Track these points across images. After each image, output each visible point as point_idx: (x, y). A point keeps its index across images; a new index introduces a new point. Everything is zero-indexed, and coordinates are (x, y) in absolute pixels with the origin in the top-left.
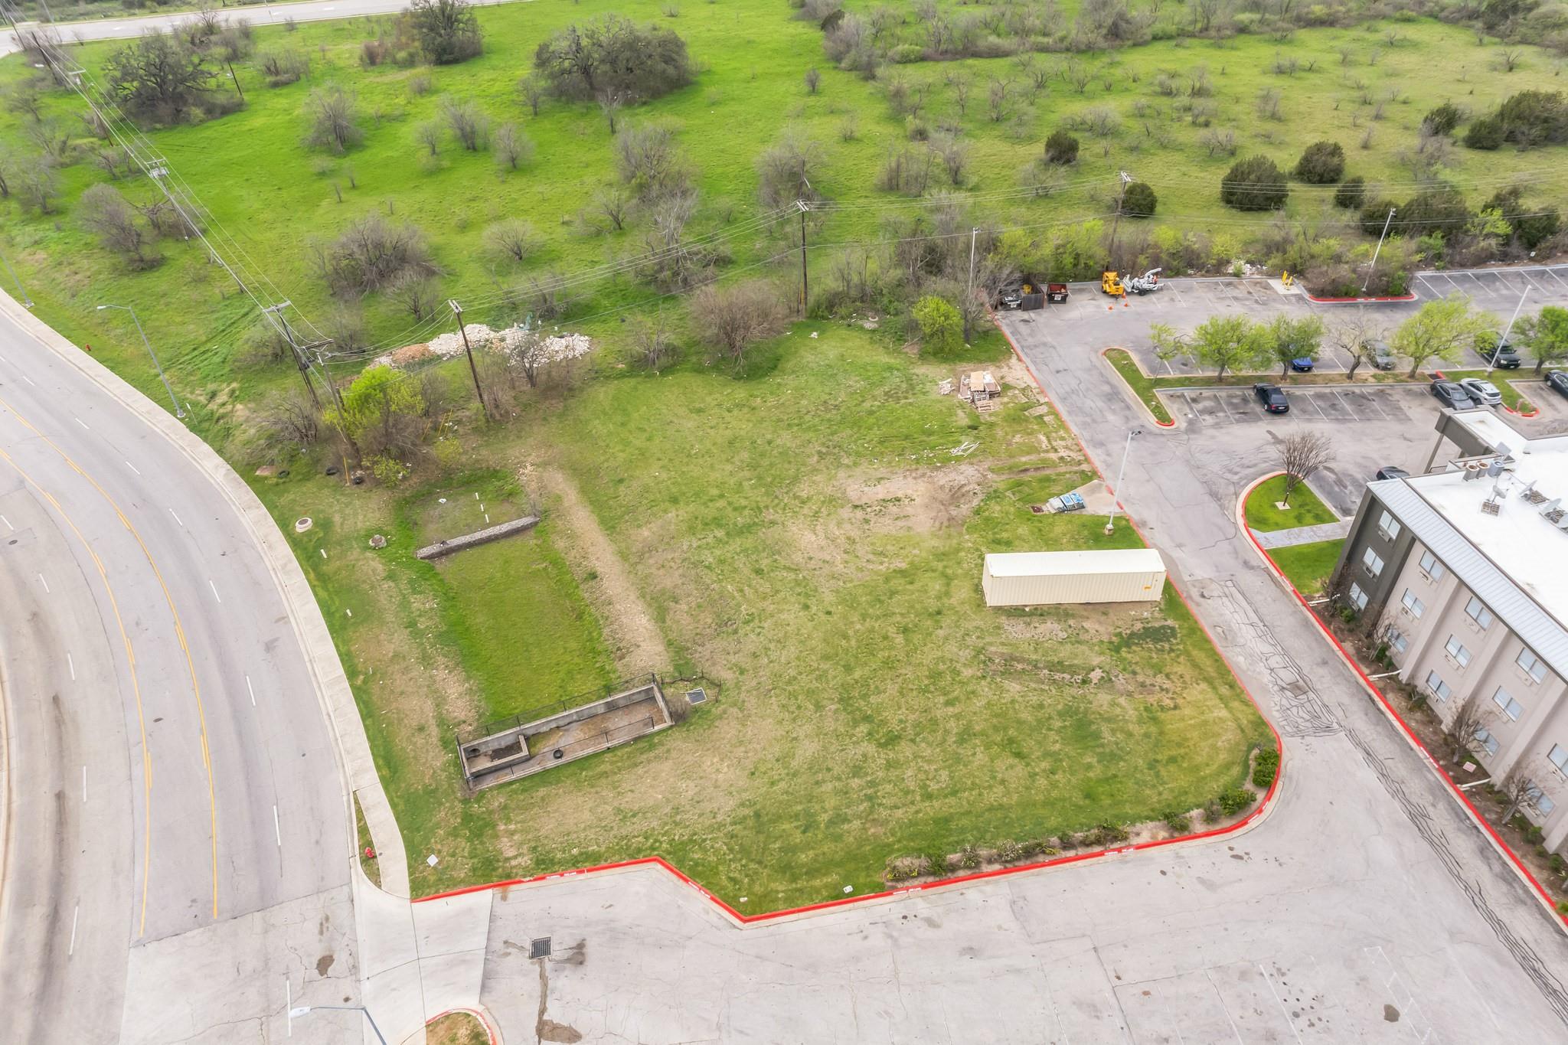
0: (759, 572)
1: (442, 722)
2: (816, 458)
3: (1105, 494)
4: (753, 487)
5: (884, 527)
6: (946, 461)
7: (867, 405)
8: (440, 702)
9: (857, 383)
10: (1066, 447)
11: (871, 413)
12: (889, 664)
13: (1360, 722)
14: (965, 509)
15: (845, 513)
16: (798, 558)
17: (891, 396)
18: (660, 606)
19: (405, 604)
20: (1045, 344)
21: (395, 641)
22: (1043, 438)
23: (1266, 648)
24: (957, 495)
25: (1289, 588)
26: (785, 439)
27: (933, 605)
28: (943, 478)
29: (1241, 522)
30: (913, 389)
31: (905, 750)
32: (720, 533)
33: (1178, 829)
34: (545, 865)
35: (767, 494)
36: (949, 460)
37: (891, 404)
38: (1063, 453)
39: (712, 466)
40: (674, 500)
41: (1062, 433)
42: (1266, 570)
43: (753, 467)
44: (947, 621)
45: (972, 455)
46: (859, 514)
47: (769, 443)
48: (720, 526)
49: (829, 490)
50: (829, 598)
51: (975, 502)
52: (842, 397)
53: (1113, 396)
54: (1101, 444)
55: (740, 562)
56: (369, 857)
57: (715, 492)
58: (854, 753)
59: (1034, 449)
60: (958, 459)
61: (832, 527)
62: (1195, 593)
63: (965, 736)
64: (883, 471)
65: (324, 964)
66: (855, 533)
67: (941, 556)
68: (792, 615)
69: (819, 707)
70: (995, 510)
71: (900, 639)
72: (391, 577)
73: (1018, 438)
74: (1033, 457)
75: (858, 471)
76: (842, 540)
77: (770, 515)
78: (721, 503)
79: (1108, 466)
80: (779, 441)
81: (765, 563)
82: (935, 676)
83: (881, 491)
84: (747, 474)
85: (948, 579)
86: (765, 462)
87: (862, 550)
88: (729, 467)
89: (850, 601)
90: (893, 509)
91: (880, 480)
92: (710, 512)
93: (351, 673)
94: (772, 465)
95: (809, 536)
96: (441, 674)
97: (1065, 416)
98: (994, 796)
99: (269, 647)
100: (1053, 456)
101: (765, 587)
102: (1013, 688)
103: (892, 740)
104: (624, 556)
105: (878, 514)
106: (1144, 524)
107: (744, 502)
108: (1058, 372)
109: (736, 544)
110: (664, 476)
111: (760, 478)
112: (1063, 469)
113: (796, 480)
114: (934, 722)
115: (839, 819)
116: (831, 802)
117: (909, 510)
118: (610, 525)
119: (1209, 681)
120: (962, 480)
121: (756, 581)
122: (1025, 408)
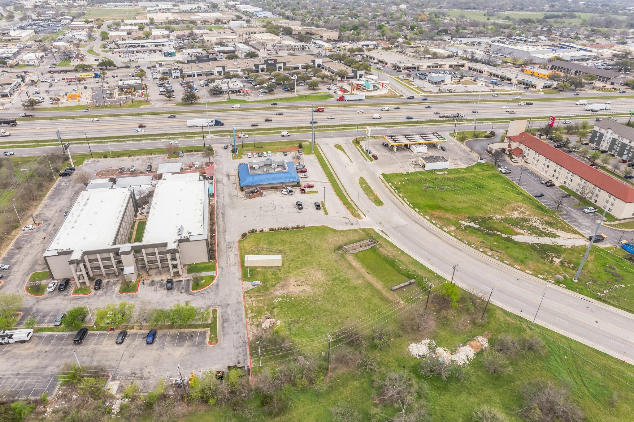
0: (330, 270)
1: (383, 247)
2: (319, 299)
3: (244, 287)
4: (335, 291)
5: (302, 279)
6: (283, 297)
7: (304, 319)
8: (386, 250)
9: (307, 328)
10: (248, 301)
11: (303, 315)
12: (302, 252)
13: (222, 242)
14: (281, 283)
15: (311, 283)
16: (321, 272)
17: (296, 322)
18: (350, 266)
19: (406, 266)
20: (237, 348)
21: (402, 258)
22: (254, 305)
23: (230, 254)
24: (283, 287)
25: (217, 264)
26: (328, 306)
27: (293, 262)
28: (285, 291)
29: (216, 278)
30: (289, 324)
31: (301, 241)
32: (341, 278)
33: (262, 231)
34: (355, 230)
35: (332, 288)
36: (282, 297)
37: (297, 318)
38: (250, 299)
39: (348, 297)
40: (355, 287)
41: (247, 306)
42: (219, 267)
43: (336, 297)
44: (291, 259)
45: (276, 298)
46: (308, 282)
47: (333, 305)
48: (341, 280)
49: (315, 289)
50: (314, 264)
51: (278, 285)
52: (312, 322)
53: (225, 320)
54: (239, 303)
55: (335, 272)
56: (382, 231)
57: (345, 289)
58: (309, 241)
59: (258, 301)
60: (280, 297)
61: (314, 279)
62: (237, 264)
63: (290, 242)
64: (301, 295)
65: (380, 223)
66: (309, 277)
67: (290, 272)
68: (322, 261)
69: (316, 247)
70: (274, 282)
71: (300, 256)
72: (415, 271)
73: (261, 305)
74: (259, 299)
75: (308, 294)
76: (312, 276)
77: (330, 283)
78: (343, 286)
79: (239, 296)
80: (330, 305)
81: (329, 271)
82: (294, 251)
83: (302, 288)
84: (338, 295)
85: (289, 267)
86: (333, 299)
87: (307, 273)
88: (343, 297)
89: (310, 263)
90: (299, 283)
91: (302, 292)
92: (345, 284)
93: (407, 254)
94: (332, 298)
95: (320, 277)
96: (389, 254)
97: (244, 313)
98: (287, 235)
99: (429, 260)
100: (253, 299)
101: (328, 266)
102: (280, 248)
103: (303, 242)
104: (363, 277)
105: (303, 282)
106: (239, 279)
107: (337, 286)
108: (238, 333)
109: (337, 275)
110: (360, 295)
111: (334, 294)
112: (252, 295)
113: (324, 293)
114: (296, 244)
115: (312, 234)
116: (313, 235)
117: (295, 283)
118: (370, 285)
119: (244, 249)
120: (280, 291)
121: (331, 268)
122: (254, 317)
